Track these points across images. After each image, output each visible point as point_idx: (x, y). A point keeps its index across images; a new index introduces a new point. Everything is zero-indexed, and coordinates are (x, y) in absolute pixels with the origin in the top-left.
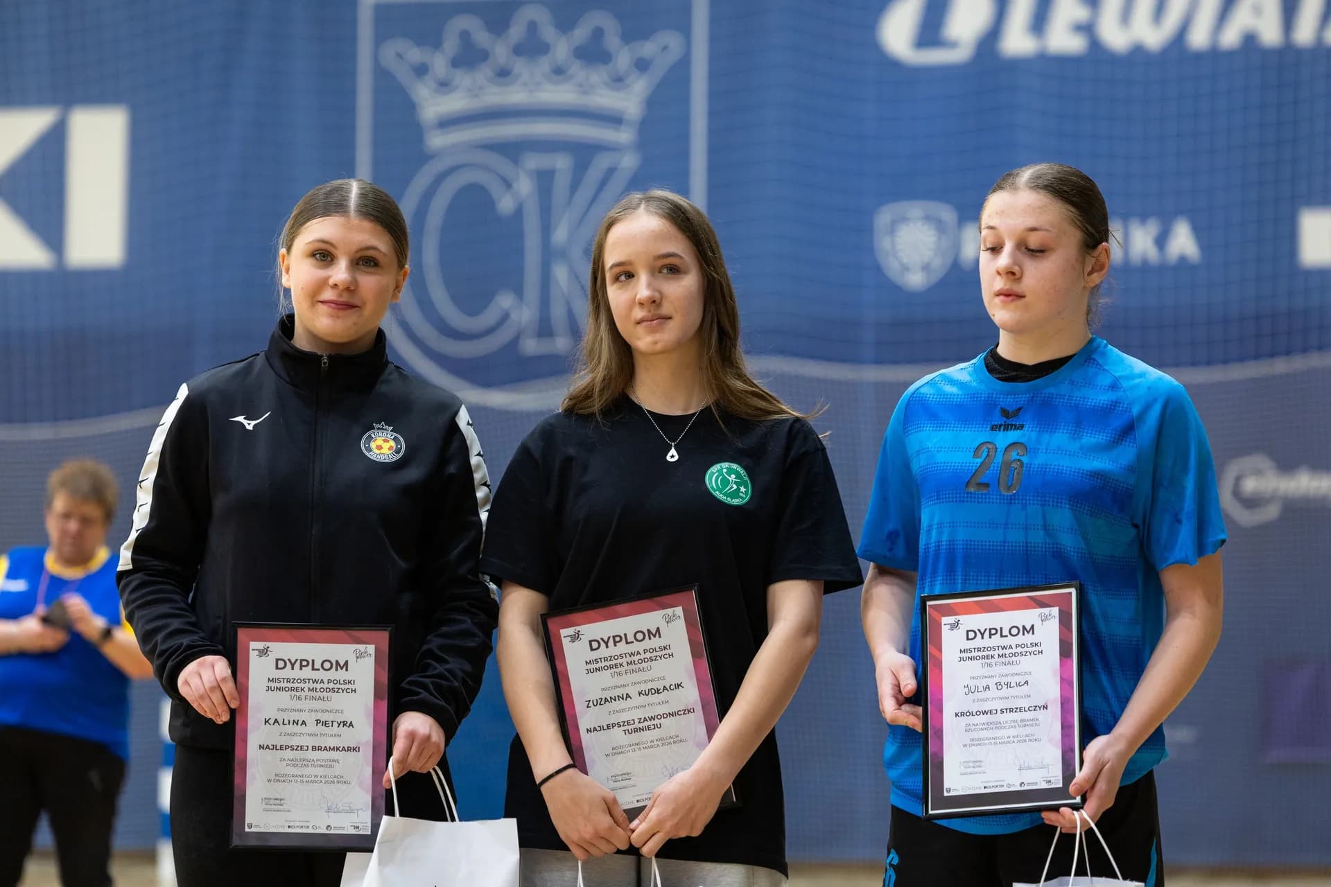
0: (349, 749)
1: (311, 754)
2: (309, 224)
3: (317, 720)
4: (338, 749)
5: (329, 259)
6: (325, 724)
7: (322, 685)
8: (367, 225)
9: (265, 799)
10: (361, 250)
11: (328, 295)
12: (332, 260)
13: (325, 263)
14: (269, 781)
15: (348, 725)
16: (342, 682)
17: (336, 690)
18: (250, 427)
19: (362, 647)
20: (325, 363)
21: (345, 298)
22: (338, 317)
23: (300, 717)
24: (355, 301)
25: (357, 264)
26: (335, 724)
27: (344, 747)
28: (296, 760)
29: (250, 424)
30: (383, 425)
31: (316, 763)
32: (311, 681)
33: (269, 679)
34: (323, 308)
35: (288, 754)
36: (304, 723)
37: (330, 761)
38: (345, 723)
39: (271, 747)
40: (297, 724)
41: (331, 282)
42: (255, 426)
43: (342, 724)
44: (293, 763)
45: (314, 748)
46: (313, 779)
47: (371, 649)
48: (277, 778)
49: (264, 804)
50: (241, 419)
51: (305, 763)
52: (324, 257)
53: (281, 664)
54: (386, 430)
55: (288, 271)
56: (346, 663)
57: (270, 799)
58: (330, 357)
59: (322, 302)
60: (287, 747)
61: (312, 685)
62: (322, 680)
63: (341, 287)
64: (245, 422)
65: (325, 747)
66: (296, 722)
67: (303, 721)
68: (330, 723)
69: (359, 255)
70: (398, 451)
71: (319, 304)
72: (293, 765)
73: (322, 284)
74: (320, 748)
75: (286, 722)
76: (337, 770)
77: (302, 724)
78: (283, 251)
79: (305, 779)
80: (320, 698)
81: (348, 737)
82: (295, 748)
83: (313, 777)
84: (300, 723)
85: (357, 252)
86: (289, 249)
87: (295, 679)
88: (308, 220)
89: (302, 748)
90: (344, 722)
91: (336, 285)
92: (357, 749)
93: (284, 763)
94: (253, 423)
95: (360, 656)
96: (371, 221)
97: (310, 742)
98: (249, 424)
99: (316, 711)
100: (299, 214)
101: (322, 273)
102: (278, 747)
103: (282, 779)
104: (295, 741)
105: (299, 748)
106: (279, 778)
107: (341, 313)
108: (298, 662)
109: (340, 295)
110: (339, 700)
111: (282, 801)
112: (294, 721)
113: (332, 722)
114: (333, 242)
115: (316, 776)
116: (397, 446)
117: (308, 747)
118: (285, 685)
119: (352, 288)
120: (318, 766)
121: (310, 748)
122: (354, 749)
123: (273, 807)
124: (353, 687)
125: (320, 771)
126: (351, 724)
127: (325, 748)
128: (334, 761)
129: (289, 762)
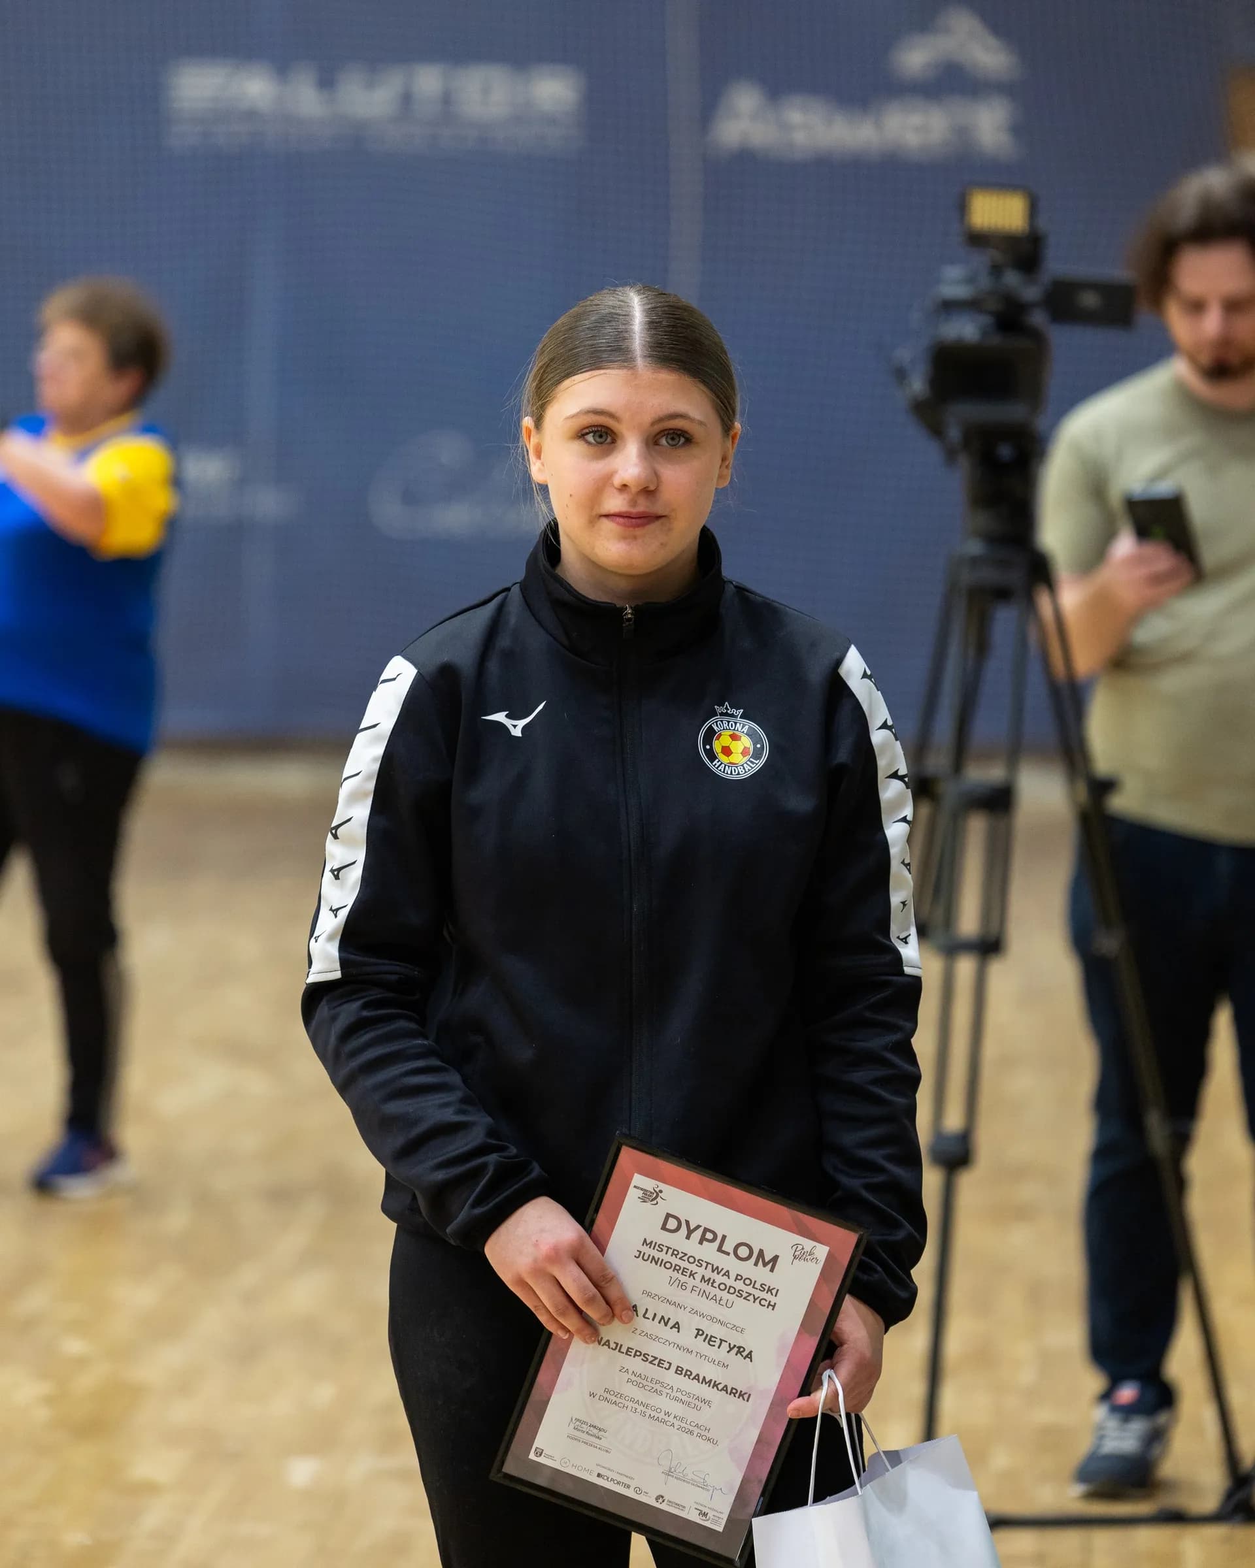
0: (733, 1392)
1: (670, 1377)
2: (567, 383)
3: (698, 1330)
4: (716, 1385)
5: (609, 440)
6: (710, 1340)
7: (724, 1279)
8: (667, 377)
9: (577, 1420)
10: (661, 420)
11: (615, 503)
12: (614, 441)
13: (604, 446)
14: (592, 1395)
15: (745, 1354)
16: (758, 1286)
17: (745, 1295)
18: (517, 732)
19: (808, 1244)
20: (629, 620)
21: (642, 506)
22: (635, 538)
23: (674, 1315)
24: (658, 509)
25: (656, 443)
26: (725, 1346)
27: (726, 1386)
28: (646, 1378)
29: (517, 728)
30: (727, 708)
31: (674, 1394)
32: (710, 1266)
33: (645, 1240)
34: (607, 525)
35: (636, 1364)
36: (677, 1326)
37: (698, 1398)
38: (740, 1350)
39: (613, 1345)
40: (666, 1324)
41: (617, 481)
42: (524, 729)
43: (736, 1349)
44: (640, 1381)
45: (679, 1371)
46: (662, 1416)
47: (822, 1251)
48: (606, 1395)
49: (572, 1426)
50: (500, 717)
51: (658, 1387)
52: (601, 436)
53: (672, 1224)
54: (732, 715)
55: (539, 456)
56: (775, 1259)
57: (584, 1423)
58: (636, 610)
59: (607, 516)
60: (638, 1353)
61: (708, 1274)
62: (728, 1271)
63: (634, 490)
64: (508, 723)
65: (698, 1375)
66: (665, 1321)
67: (677, 1323)
68: (718, 1342)
69: (658, 428)
70: (757, 755)
71: (604, 520)
72: (638, 1384)
73: (602, 484)
74: (688, 1374)
75: (650, 1315)
76: (704, 1416)
77: (673, 1327)
78: (527, 422)
79: (649, 1412)
80: (714, 1298)
81: (737, 1373)
82: (650, 1359)
83: (663, 1413)
84: (671, 1324)
85: (653, 424)
86: (539, 422)
87: (686, 1255)
88: (568, 375)
89: (661, 1362)
90: (739, 1348)
91: (625, 486)
92: (746, 1397)
93: (626, 1376)
94: (522, 723)
95: (799, 1255)
96: (673, 370)
97: (676, 1358)
98: (515, 726)
99: (702, 1315)
100: (547, 365)
101: (600, 467)
102: (624, 1350)
103: (614, 1399)
104: (654, 1349)
105: (656, 1362)
106: (610, 1397)
107: (638, 532)
108: (700, 1231)
109: (633, 503)
110: (742, 1311)
111: (602, 1433)
112: (663, 1317)
113: (721, 1340)
114: (612, 410)
115: (668, 1414)
116: (755, 745)
117: (670, 1364)
118: (668, 1258)
119: (652, 488)
120: (676, 1399)
121: (673, 1368)
122: (741, 1395)
123: (585, 1436)
124: (773, 1300)
125: (677, 1409)
126: (749, 1356)
127: (697, 1377)
128: (704, 1401)
129: (633, 1378)
